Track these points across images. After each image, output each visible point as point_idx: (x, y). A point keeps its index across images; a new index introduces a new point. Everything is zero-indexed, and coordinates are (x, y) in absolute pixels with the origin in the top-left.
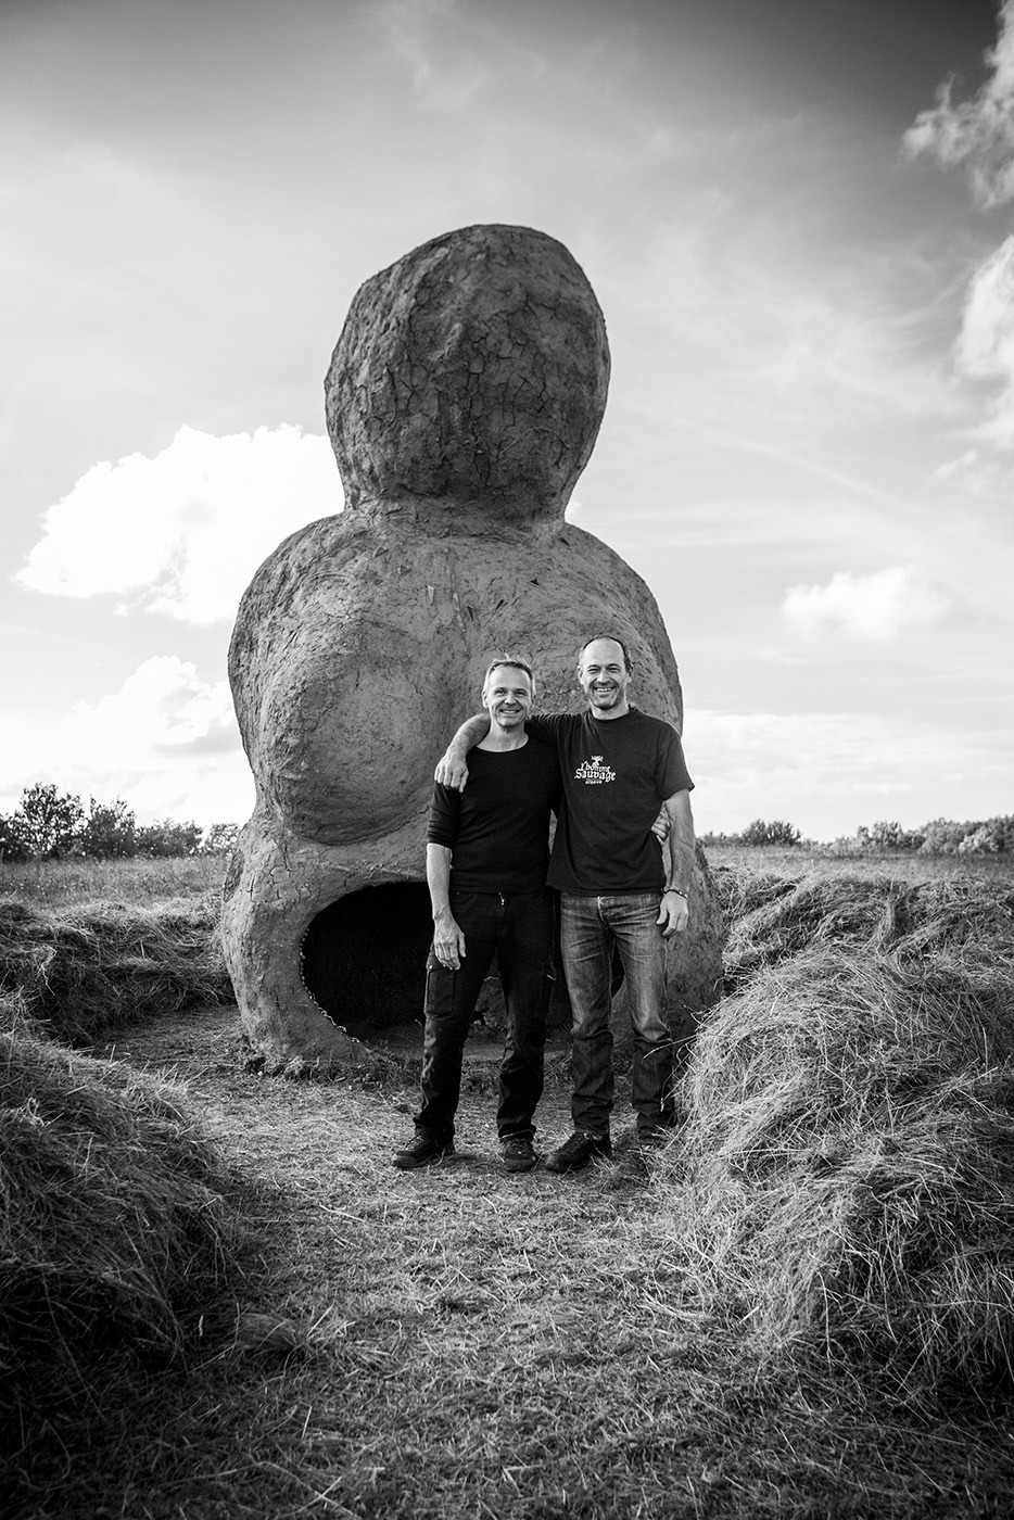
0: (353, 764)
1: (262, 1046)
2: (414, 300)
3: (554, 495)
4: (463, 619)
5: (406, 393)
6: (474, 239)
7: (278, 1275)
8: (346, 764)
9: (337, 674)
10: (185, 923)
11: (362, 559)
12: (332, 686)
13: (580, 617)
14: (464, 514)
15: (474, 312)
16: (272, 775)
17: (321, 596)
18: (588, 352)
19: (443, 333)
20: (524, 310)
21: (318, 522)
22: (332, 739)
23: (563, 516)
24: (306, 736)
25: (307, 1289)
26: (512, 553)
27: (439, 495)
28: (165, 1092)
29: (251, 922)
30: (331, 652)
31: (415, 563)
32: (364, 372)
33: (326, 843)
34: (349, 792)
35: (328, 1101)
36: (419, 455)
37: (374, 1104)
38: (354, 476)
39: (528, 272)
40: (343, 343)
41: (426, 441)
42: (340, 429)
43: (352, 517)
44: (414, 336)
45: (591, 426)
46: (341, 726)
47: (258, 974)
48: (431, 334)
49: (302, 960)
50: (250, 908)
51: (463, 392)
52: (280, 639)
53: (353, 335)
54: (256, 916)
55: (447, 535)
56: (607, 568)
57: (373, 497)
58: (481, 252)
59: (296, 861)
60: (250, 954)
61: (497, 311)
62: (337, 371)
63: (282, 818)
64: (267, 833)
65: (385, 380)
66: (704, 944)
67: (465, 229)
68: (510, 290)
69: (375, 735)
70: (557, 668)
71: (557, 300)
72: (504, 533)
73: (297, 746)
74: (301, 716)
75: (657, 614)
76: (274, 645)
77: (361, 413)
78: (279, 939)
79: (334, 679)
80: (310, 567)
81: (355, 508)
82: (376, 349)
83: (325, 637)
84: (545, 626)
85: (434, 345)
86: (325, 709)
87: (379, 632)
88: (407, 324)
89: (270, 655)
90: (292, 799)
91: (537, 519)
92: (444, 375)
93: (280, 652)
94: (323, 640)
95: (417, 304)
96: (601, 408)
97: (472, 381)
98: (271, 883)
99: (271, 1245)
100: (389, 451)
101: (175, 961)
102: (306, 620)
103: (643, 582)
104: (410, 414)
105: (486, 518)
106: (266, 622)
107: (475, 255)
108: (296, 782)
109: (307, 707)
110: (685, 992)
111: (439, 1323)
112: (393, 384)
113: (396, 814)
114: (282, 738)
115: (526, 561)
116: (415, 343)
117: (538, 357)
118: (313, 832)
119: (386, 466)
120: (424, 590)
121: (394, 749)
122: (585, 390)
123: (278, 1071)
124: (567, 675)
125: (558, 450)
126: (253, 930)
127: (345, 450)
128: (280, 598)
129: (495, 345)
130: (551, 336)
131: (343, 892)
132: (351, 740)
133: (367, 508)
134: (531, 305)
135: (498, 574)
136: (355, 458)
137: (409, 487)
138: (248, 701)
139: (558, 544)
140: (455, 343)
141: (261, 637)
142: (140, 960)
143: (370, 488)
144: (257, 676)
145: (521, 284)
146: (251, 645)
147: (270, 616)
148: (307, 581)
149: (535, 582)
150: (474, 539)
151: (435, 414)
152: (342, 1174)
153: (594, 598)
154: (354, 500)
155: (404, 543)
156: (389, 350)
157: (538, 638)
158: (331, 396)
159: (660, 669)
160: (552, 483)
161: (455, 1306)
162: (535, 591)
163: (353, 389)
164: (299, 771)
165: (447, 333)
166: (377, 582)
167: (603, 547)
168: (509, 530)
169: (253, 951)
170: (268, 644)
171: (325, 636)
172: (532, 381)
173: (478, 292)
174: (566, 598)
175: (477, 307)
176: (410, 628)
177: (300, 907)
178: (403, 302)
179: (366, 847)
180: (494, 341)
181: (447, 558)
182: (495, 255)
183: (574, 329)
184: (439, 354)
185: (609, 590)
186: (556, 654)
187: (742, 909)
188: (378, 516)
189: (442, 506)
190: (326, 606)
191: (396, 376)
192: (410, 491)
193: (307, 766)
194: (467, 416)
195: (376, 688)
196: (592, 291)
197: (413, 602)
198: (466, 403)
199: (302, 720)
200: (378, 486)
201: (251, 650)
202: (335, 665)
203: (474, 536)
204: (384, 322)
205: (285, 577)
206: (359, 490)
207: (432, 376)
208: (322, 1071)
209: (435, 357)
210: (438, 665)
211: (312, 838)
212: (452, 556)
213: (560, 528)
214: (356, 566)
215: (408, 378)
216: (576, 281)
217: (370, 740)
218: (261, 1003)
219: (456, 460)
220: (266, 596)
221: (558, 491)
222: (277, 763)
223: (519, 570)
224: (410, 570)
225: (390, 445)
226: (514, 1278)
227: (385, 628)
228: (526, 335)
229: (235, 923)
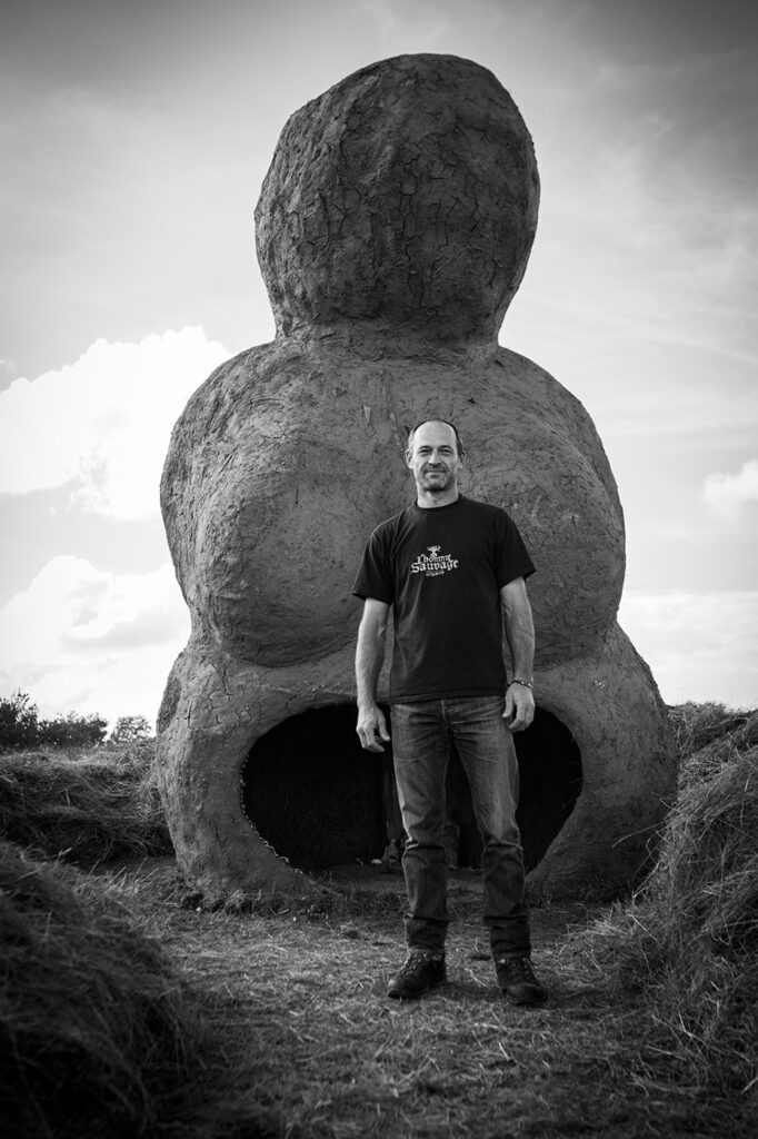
0: (293, 581)
1: (199, 882)
2: (344, 126)
3: (488, 315)
4: (401, 438)
5: (338, 216)
6: (402, 67)
7: (241, 1068)
8: (286, 582)
9: (276, 492)
10: (111, 774)
11: (296, 383)
12: (272, 503)
13: (519, 434)
14: (398, 336)
15: (405, 134)
16: (210, 596)
17: (256, 421)
18: (519, 173)
19: (374, 156)
20: (454, 132)
21: (251, 350)
22: (272, 556)
23: (496, 338)
24: (246, 554)
25: (273, 1079)
26: (448, 374)
27: (373, 318)
28: (114, 893)
29: (189, 749)
30: (268, 471)
31: (350, 385)
32: (296, 199)
33: (265, 665)
34: (290, 610)
35: (273, 931)
36: (352, 278)
37: (321, 933)
38: (286, 303)
39: (457, 95)
40: (273, 173)
41: (360, 263)
42: (272, 257)
43: (284, 344)
44: (346, 161)
45: (522, 247)
46: (281, 543)
47: (196, 804)
48: (363, 157)
49: (243, 788)
50: (187, 735)
51: (396, 213)
52: (215, 463)
53: (284, 164)
54: (194, 743)
55: (382, 357)
56: (543, 389)
57: (306, 323)
58: (409, 78)
59: (235, 684)
60: (188, 783)
61: (427, 133)
62: (268, 200)
63: (220, 642)
64: (204, 658)
65: (317, 204)
66: (657, 765)
67: (393, 59)
68: (440, 113)
69: (315, 551)
70: (498, 483)
71: (486, 122)
72: (438, 354)
73: (236, 565)
74: (239, 534)
75: (595, 434)
76: (209, 470)
77: (293, 239)
78: (219, 766)
79: (274, 497)
80: (243, 393)
81: (287, 336)
82: (308, 175)
83: (262, 458)
84: (484, 442)
85: (365, 168)
86: (264, 526)
87: (317, 451)
88: (338, 149)
89: (205, 480)
90: (231, 620)
91: (471, 338)
92: (376, 197)
93: (215, 474)
94: (260, 460)
95: (348, 130)
96: (532, 229)
97: (405, 201)
98: (210, 708)
99: (231, 1042)
100: (322, 275)
101: (101, 811)
102: (242, 442)
103: (579, 402)
104: (343, 237)
105: (421, 339)
106: (200, 449)
107: (404, 81)
108: (235, 602)
109: (246, 526)
110: (641, 815)
111: (418, 1104)
112: (325, 209)
113: (338, 634)
114: (221, 557)
115: (462, 382)
116: (347, 166)
117: (469, 177)
118: (253, 653)
119: (319, 290)
120: (361, 411)
121: (335, 566)
122: (516, 210)
123: (217, 907)
124: (509, 488)
125: (491, 270)
126: (192, 756)
127: (276, 278)
128: (213, 425)
129: (427, 166)
130: (482, 157)
131: (283, 715)
132: (292, 557)
133: (299, 334)
134: (461, 127)
135: (434, 394)
136: (287, 284)
137: (343, 310)
138: (182, 529)
139: (493, 366)
140: (387, 166)
141: (195, 464)
142: (66, 808)
143: (303, 313)
144: (192, 502)
145: (450, 108)
146: (185, 473)
147: (203, 443)
148: (241, 407)
149: (472, 401)
150: (409, 361)
151: (367, 236)
152: (298, 985)
153: (532, 416)
154: (287, 328)
155: (339, 366)
156: (320, 175)
157: (477, 454)
158: (261, 225)
159: (601, 484)
160: (486, 302)
161: (432, 1090)
162: (472, 410)
163: (285, 216)
164: (239, 591)
165: (378, 156)
166: (313, 404)
167: (537, 369)
168: (443, 352)
169: (191, 779)
170: (202, 470)
171: (263, 456)
172: (465, 200)
173: (409, 115)
174: (504, 416)
175: (408, 130)
176: (347, 447)
177: (241, 732)
178: (334, 128)
179: (307, 667)
180: (426, 163)
181: (382, 380)
182: (423, 80)
183: (504, 151)
184: (371, 176)
185: (545, 409)
186: (496, 468)
187: (690, 746)
188: (311, 341)
189: (376, 328)
190: (262, 428)
191: (328, 200)
192: (344, 314)
193: (246, 585)
194: (400, 237)
195: (316, 505)
196: (520, 115)
197: (350, 422)
198: (399, 224)
199: (241, 538)
200: (311, 311)
201: (185, 478)
202: (273, 482)
203: (409, 357)
204: (315, 149)
205: (218, 404)
206: (291, 317)
207: (365, 198)
208: (265, 903)
209: (366, 180)
210: (377, 483)
211: (252, 661)
212: (387, 378)
213: (494, 351)
214: (291, 390)
215: (340, 201)
216: (504, 105)
217: (311, 557)
218: (199, 835)
219: (390, 281)
220: (199, 424)
221: (492, 312)
222: (215, 583)
223: (454, 390)
224: (345, 392)
225: (323, 270)
226: (492, 1067)
227: (322, 448)
228: (456, 155)
229: (171, 752)
